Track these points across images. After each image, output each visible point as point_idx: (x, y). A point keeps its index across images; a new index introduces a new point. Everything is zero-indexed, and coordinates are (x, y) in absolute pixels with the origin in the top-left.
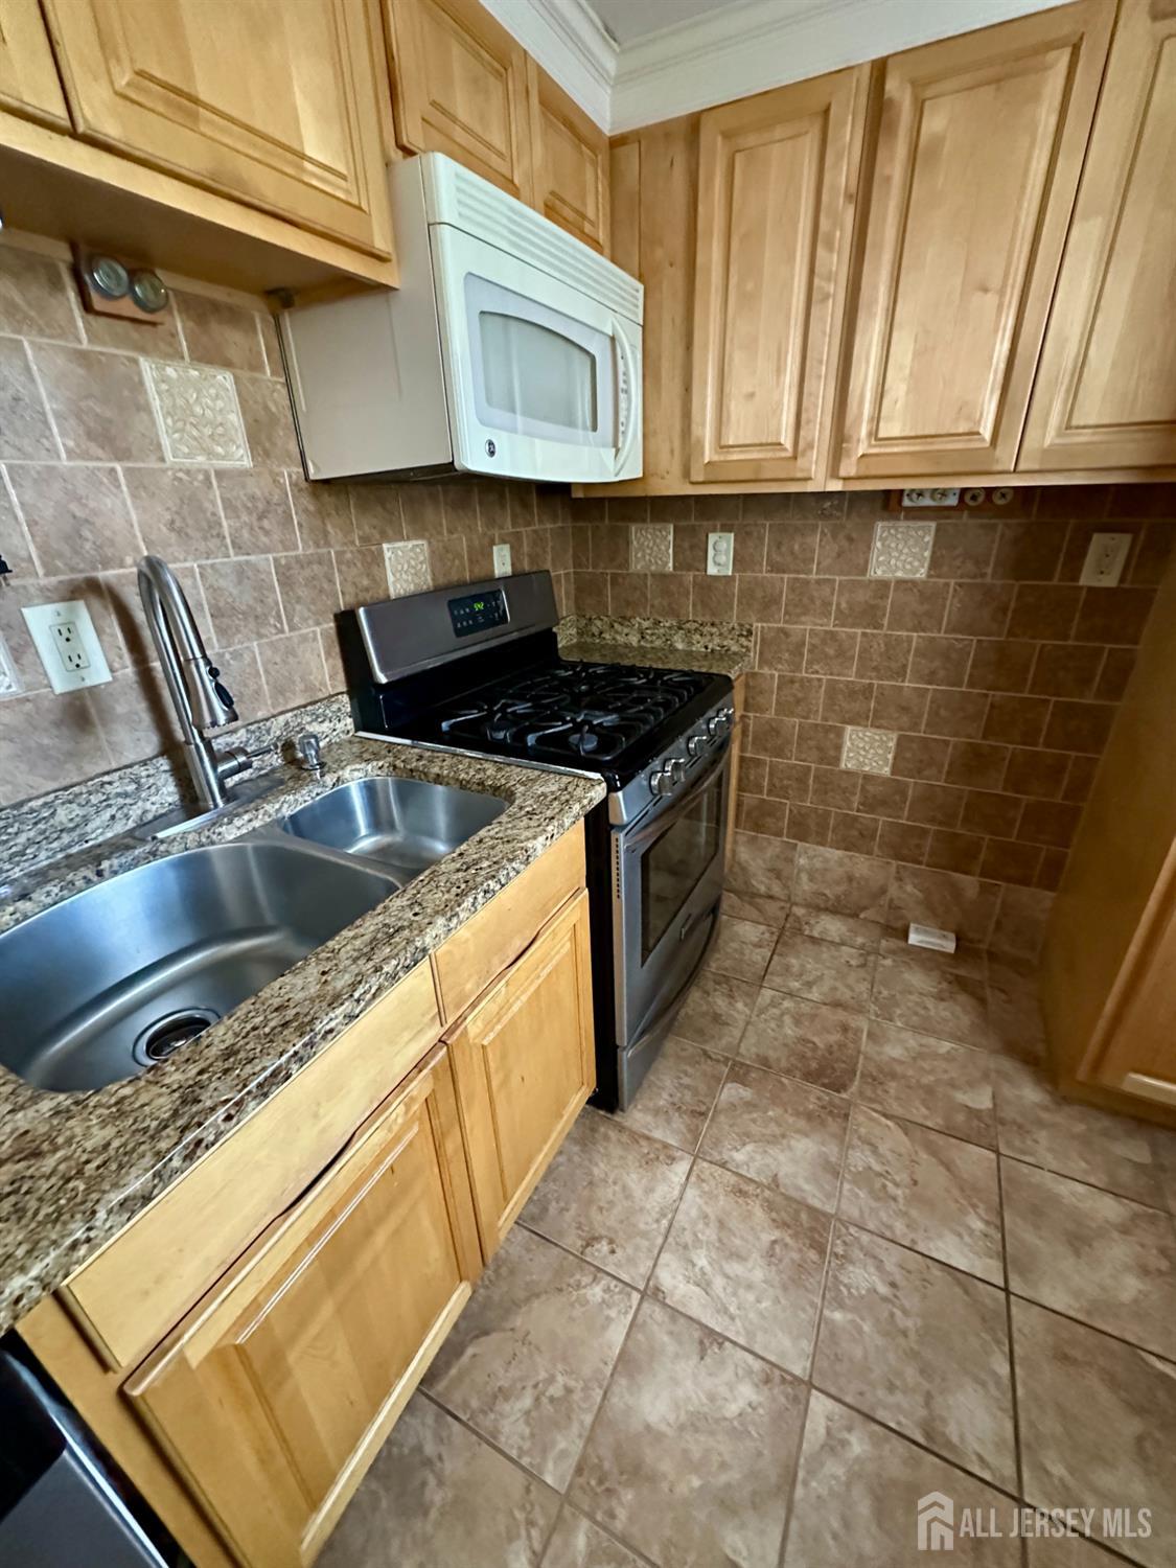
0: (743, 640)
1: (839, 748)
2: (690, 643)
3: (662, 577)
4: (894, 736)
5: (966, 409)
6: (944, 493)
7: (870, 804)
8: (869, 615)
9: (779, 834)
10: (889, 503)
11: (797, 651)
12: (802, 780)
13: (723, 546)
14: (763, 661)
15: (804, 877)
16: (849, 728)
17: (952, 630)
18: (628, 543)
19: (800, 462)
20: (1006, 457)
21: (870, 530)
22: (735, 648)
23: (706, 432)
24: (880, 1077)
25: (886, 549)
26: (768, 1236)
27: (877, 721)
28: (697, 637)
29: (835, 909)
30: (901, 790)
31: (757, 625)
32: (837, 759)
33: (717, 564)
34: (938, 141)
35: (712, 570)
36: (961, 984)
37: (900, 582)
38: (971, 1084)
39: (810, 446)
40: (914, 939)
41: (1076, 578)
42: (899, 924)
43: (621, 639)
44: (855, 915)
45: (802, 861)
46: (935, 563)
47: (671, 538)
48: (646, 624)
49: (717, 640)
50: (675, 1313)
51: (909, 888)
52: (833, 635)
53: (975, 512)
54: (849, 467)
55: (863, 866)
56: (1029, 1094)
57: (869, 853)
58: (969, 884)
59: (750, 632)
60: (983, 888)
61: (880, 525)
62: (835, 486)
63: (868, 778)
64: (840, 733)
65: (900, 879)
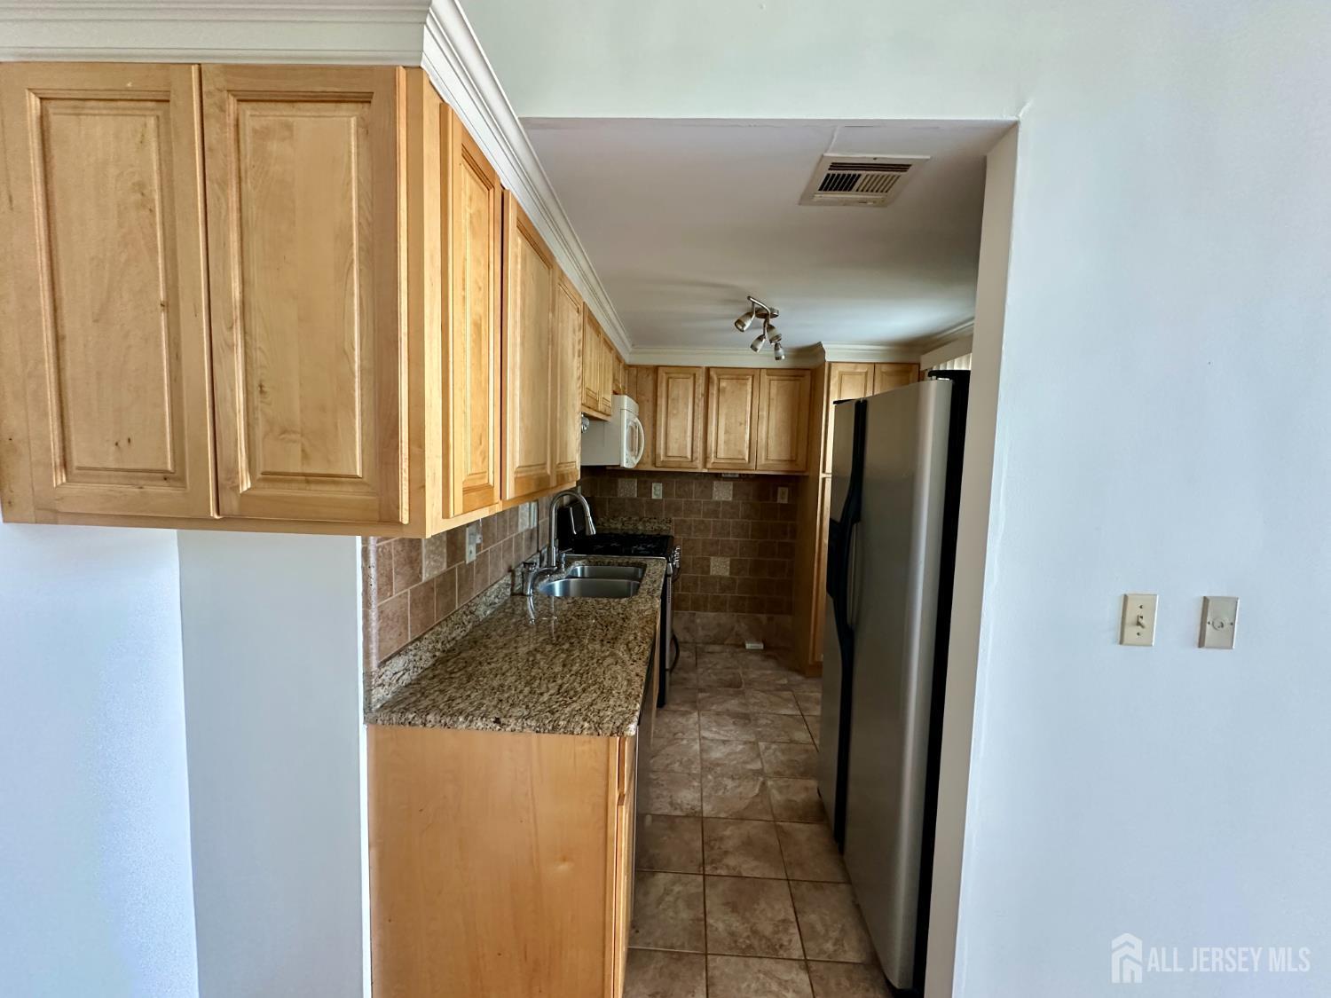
0: (668, 525)
1: (709, 566)
2: (645, 527)
3: (632, 499)
4: (729, 559)
5: (741, 452)
6: (735, 474)
7: (723, 590)
8: (715, 513)
9: (687, 609)
10: (717, 476)
11: (690, 528)
12: (695, 584)
13: (658, 488)
14: (676, 533)
15: (700, 628)
16: (712, 558)
17: (742, 518)
18: (616, 487)
19: (694, 463)
20: (753, 465)
21: (712, 483)
22: (665, 528)
23: (661, 451)
24: (750, 683)
25: (718, 491)
26: (731, 721)
27: (722, 555)
28: (648, 524)
29: (714, 643)
30: (734, 581)
31: (673, 518)
32: (709, 571)
33: (655, 494)
34: (724, 388)
35: (654, 497)
36: (768, 657)
37: (724, 502)
38: (781, 679)
39: (697, 459)
40: (748, 646)
41: (776, 500)
42: (740, 643)
43: (613, 526)
44: (723, 644)
45: (698, 621)
46: (734, 496)
47: (636, 484)
48: (625, 519)
49: (657, 524)
50: (712, 740)
51: (743, 625)
52: (703, 521)
53: (744, 479)
54: (709, 466)
55: (725, 618)
56: (799, 678)
57: (725, 611)
58: (763, 617)
59: (670, 521)
60: (770, 619)
61: (715, 483)
62: (706, 471)
63: (721, 578)
64: (708, 560)
65: (738, 621)
